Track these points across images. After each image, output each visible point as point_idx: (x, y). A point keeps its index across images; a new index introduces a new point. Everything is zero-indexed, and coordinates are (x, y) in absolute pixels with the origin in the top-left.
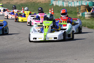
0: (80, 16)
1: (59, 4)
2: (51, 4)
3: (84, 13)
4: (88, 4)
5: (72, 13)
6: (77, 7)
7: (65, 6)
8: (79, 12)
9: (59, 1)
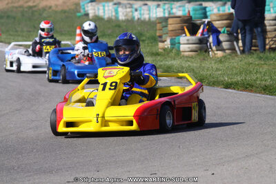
0: (166, 47)
1: (104, 12)
2: (82, 11)
3: (177, 38)
4: (189, 11)
5: (144, 38)
6: (157, 22)
7: (121, 17)
8: (164, 36)
9: (104, 3)
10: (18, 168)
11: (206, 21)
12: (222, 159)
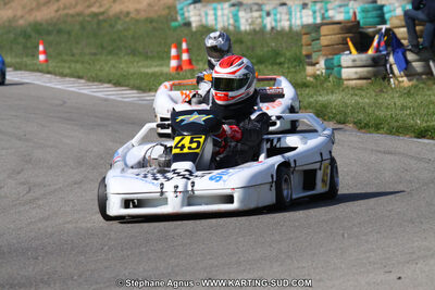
0: (318, 72)
1: (216, 19)
2: (179, 18)
3: (336, 57)
4: (355, 13)
5: (282, 59)
6: (303, 32)
7: (244, 26)
8: (314, 56)
9: (214, 5)
10: (80, 276)
11: (384, 27)
12: (413, 253)
